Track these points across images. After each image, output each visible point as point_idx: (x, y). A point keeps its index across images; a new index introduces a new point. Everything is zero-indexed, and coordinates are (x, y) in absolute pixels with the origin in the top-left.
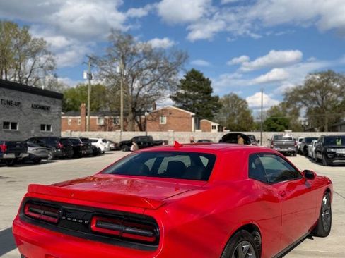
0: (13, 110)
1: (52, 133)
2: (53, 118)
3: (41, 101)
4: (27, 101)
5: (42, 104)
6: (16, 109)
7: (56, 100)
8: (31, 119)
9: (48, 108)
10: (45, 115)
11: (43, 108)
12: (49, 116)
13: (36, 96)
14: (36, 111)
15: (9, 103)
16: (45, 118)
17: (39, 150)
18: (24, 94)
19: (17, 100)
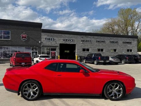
0: (115, 45)
1: (133, 53)
2: (133, 47)
3: (127, 40)
4: (121, 41)
5: (128, 41)
6: (116, 44)
7: (135, 39)
8: (123, 47)
9: (130, 43)
10: (129, 46)
11: (128, 43)
12: (131, 46)
13: (125, 38)
14: (125, 44)
15: (113, 42)
16: (129, 47)
17: (115, 60)
18: (119, 38)
19: (116, 41)
